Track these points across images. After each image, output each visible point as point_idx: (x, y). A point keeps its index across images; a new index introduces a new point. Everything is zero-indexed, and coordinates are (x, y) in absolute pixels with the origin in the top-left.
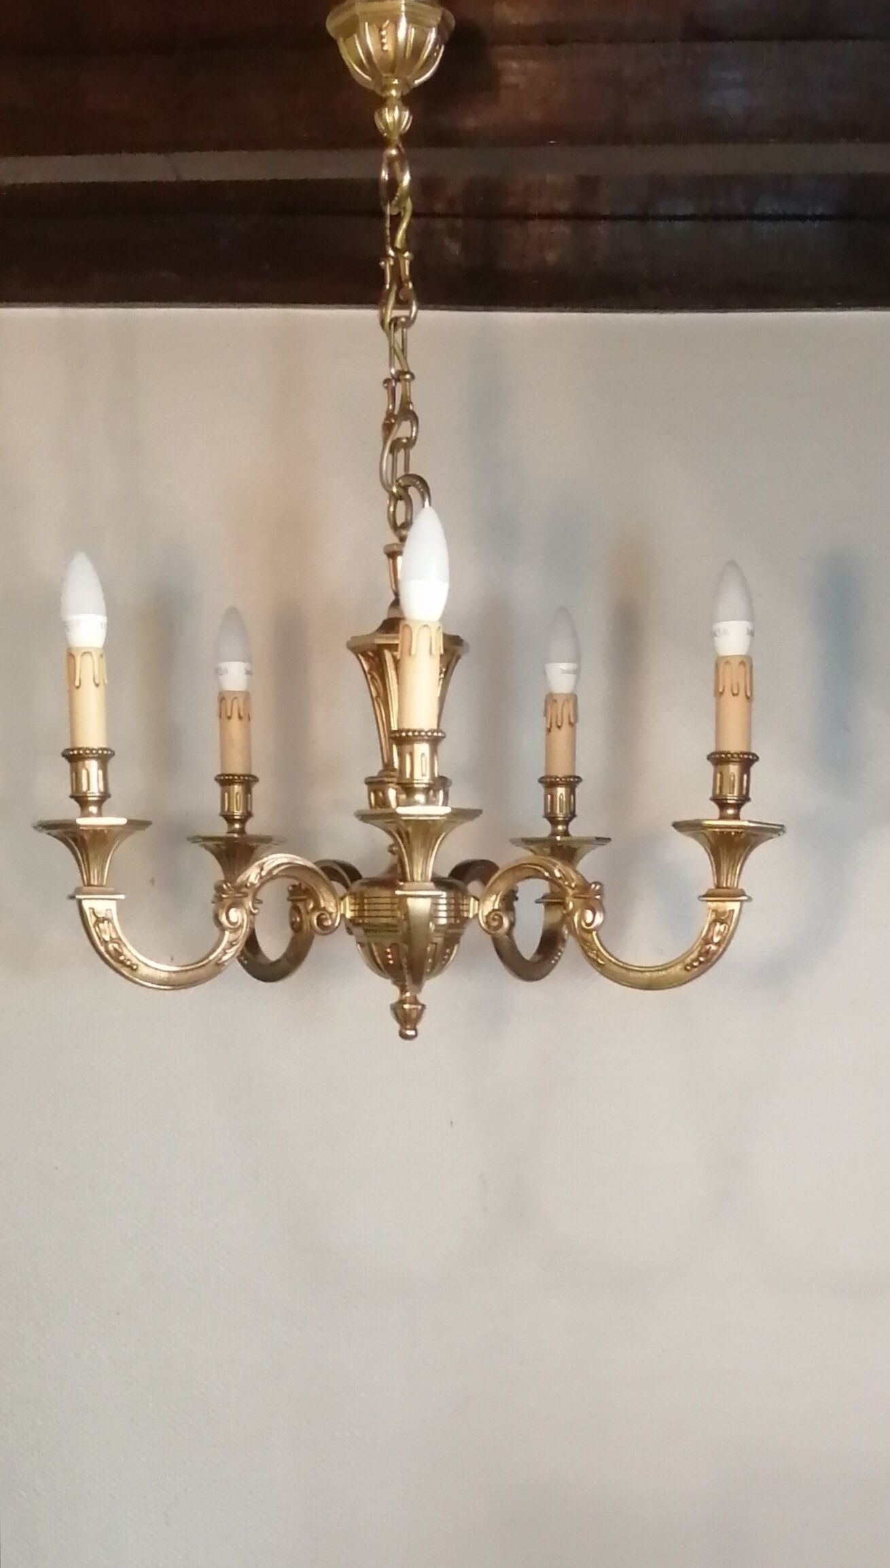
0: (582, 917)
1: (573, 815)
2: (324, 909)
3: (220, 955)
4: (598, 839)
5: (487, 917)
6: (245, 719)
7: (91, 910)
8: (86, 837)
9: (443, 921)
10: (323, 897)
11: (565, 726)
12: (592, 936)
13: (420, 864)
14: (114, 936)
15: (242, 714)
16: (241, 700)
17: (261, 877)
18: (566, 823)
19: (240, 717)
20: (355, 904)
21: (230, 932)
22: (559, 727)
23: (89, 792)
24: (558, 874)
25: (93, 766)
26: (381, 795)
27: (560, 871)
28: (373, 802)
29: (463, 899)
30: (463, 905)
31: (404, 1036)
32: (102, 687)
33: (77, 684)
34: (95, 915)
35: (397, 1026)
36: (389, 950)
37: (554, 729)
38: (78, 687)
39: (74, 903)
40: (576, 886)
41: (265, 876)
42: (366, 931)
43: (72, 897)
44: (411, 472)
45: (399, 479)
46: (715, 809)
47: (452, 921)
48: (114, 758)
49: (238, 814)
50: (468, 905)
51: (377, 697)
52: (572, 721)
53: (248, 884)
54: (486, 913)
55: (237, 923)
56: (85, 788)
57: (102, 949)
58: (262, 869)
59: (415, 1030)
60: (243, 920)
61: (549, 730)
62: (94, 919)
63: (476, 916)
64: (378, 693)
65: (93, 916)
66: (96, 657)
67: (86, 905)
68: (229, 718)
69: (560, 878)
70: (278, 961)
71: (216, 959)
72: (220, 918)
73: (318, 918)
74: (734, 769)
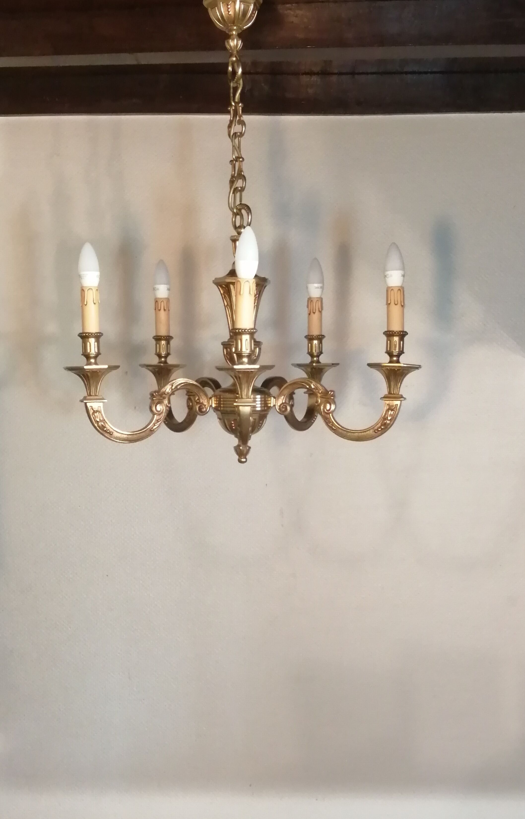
0: (325, 407)
1: (321, 353)
2: (202, 403)
3: (152, 426)
4: (333, 364)
5: (280, 406)
6: (167, 310)
7: (91, 407)
8: (89, 374)
9: (259, 409)
10: (201, 397)
11: (317, 313)
12: (330, 415)
13: (246, 390)
14: (101, 419)
15: (165, 309)
16: (165, 302)
17: (172, 389)
18: (318, 356)
19: (165, 310)
20: (217, 401)
21: (157, 416)
22: (314, 313)
23: (90, 353)
24: (313, 387)
25: (92, 341)
26: (229, 350)
27: (314, 385)
28: (225, 353)
29: (268, 398)
30: (268, 401)
31: (240, 461)
32: (97, 304)
33: (85, 303)
34: (93, 410)
35: (237, 457)
36: (233, 422)
37: (312, 313)
38: (86, 305)
39: (83, 404)
40: (322, 392)
41: (174, 389)
42: (222, 413)
43: (82, 401)
44: (243, 202)
45: (237, 206)
46: (387, 358)
47: (263, 408)
48: (103, 336)
49: (163, 354)
50: (270, 400)
51: (227, 305)
52: (320, 310)
53: (166, 393)
54: (279, 404)
55: (160, 411)
56: (89, 351)
57: (96, 425)
58: (172, 386)
59: (246, 459)
60: (163, 409)
61: (309, 314)
62: (92, 411)
63: (275, 406)
64: (227, 303)
65: (91, 410)
66: (94, 290)
67: (88, 405)
68: (160, 310)
69: (314, 388)
70: (182, 423)
71: (150, 428)
72: (152, 409)
73: (199, 407)
74: (396, 339)
